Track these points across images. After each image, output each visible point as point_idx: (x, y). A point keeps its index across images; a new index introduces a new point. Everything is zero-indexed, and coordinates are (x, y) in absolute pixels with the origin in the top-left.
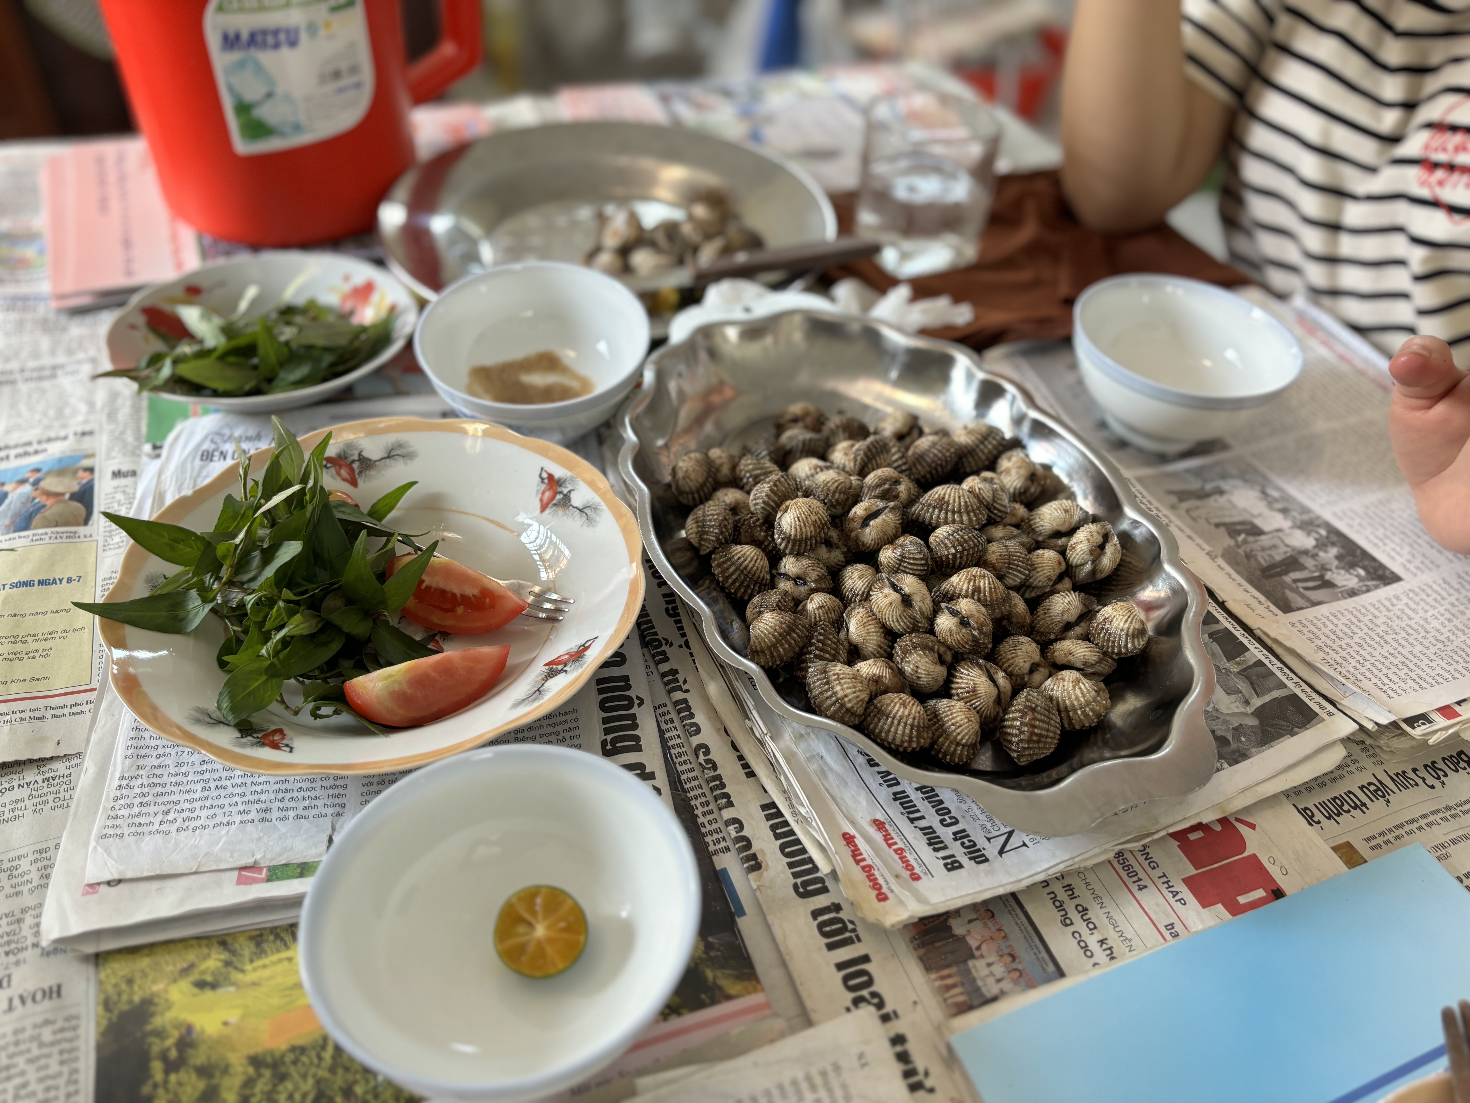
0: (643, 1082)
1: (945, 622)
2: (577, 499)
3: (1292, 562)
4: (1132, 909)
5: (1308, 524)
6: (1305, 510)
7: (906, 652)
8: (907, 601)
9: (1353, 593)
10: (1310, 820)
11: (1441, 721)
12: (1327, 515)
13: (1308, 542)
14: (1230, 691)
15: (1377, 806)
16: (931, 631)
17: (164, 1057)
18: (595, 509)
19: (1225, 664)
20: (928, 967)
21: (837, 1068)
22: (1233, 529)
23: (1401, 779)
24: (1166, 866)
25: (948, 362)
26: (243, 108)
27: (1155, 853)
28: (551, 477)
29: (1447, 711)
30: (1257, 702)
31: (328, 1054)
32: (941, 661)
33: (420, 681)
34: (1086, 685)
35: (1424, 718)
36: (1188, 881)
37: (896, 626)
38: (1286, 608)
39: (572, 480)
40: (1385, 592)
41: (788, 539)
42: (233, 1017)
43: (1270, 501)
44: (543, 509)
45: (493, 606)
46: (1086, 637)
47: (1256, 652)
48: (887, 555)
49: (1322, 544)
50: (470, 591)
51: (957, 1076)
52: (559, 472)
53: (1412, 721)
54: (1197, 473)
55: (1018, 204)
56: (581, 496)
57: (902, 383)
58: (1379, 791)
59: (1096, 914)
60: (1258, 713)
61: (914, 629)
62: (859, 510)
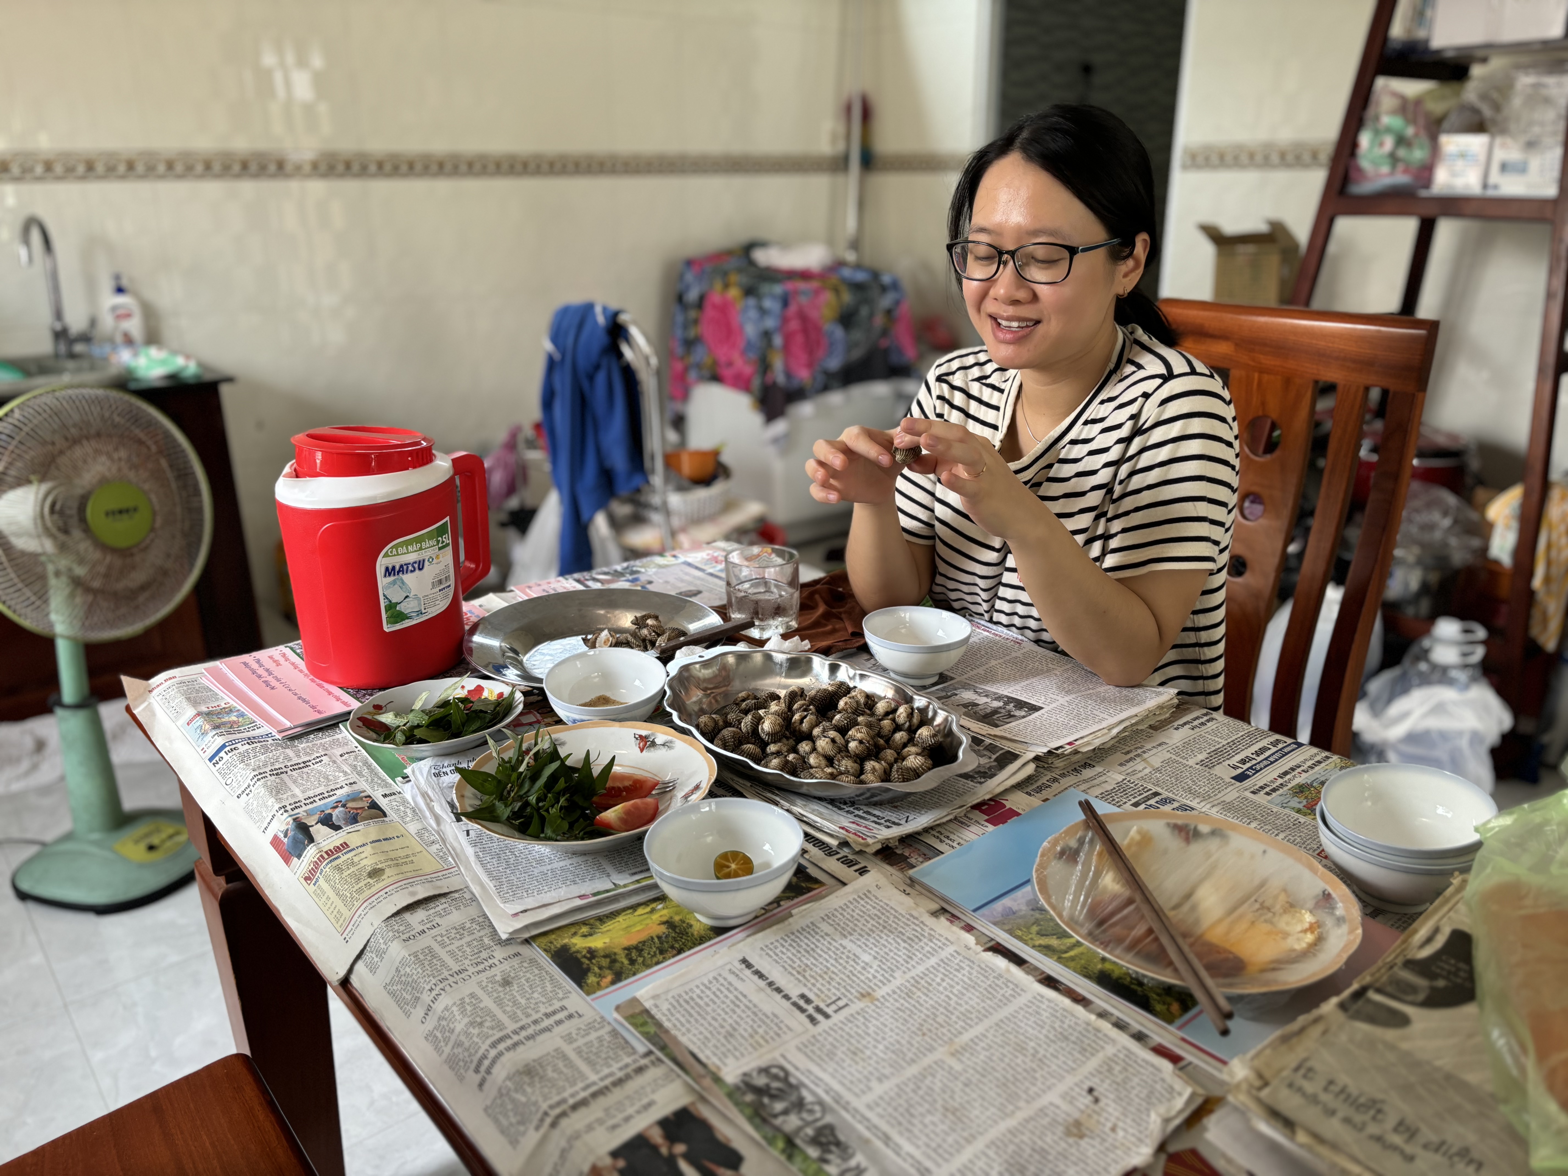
0: (794, 912)
1: (852, 745)
2: (659, 741)
3: (995, 711)
4: (967, 833)
5: (999, 698)
6: (995, 694)
7: (839, 761)
8: (833, 741)
9: (1024, 717)
10: (1030, 794)
11: (1068, 747)
12: (1006, 693)
13: (1001, 704)
14: (982, 756)
15: (1056, 785)
16: (848, 751)
17: (585, 957)
18: (671, 742)
19: (977, 748)
20: (891, 865)
21: (869, 891)
22: (965, 706)
23: (1063, 775)
24: (975, 818)
25: (809, 661)
26: (391, 606)
27: (969, 815)
28: (641, 736)
29: (1070, 744)
30: (994, 757)
31: (656, 940)
32: (855, 762)
33: (628, 813)
34: (919, 758)
35: (1061, 747)
36: (987, 821)
37: (831, 753)
38: (997, 726)
39: (653, 734)
40: (1037, 714)
41: (768, 734)
42: (607, 940)
43: (979, 694)
44: (642, 751)
45: (641, 787)
46: (914, 745)
47: (988, 741)
48: (816, 731)
49: (1006, 704)
50: (627, 783)
51: (917, 886)
52: (644, 733)
53: (1057, 749)
54: (942, 690)
55: (811, 595)
56: (660, 739)
57: (788, 676)
58: (1055, 780)
59: (952, 836)
60: (996, 760)
61: (840, 751)
62: (797, 717)
